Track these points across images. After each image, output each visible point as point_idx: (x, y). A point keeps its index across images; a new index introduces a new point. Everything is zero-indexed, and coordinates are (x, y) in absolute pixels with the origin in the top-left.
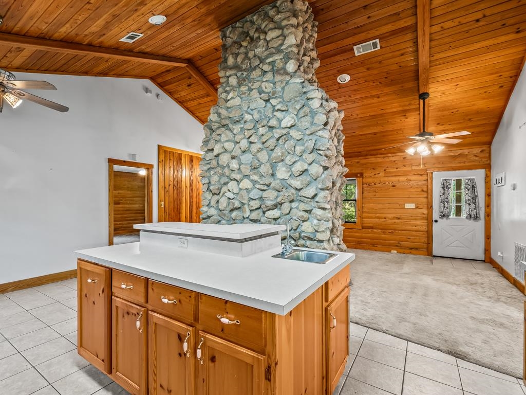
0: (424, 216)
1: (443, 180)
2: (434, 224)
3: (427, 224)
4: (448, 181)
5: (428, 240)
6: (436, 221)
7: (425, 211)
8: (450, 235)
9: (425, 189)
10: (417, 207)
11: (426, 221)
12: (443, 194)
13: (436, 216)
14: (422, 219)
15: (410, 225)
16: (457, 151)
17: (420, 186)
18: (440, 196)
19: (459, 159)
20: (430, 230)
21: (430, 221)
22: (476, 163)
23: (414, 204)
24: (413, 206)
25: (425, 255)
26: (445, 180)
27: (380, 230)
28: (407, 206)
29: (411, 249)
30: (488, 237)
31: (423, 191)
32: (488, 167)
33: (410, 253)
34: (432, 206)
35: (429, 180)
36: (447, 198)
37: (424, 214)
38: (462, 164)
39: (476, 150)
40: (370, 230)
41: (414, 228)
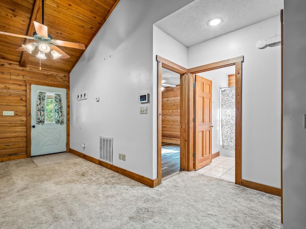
0: (23, 122)
1: (39, 92)
2: (32, 129)
3: (26, 130)
4: (43, 94)
5: (27, 144)
6: (34, 127)
7: (24, 119)
8: (44, 137)
9: (24, 98)
10: (16, 115)
11: (25, 127)
12: (40, 104)
13: (33, 122)
14: (21, 126)
15: (10, 132)
16: (49, 72)
17: (19, 95)
18: (37, 105)
19: (50, 78)
20: (29, 135)
21: (28, 127)
22: (61, 84)
23: (13, 112)
24: (12, 113)
25: (24, 158)
26: (41, 93)
28: (5, 113)
29: (10, 155)
30: (68, 135)
31: (22, 99)
32: (68, 87)
33: (10, 159)
34: (30, 114)
35: (28, 90)
36: (43, 107)
37: (23, 121)
38: (53, 83)
39: (62, 75)
41: (13, 134)
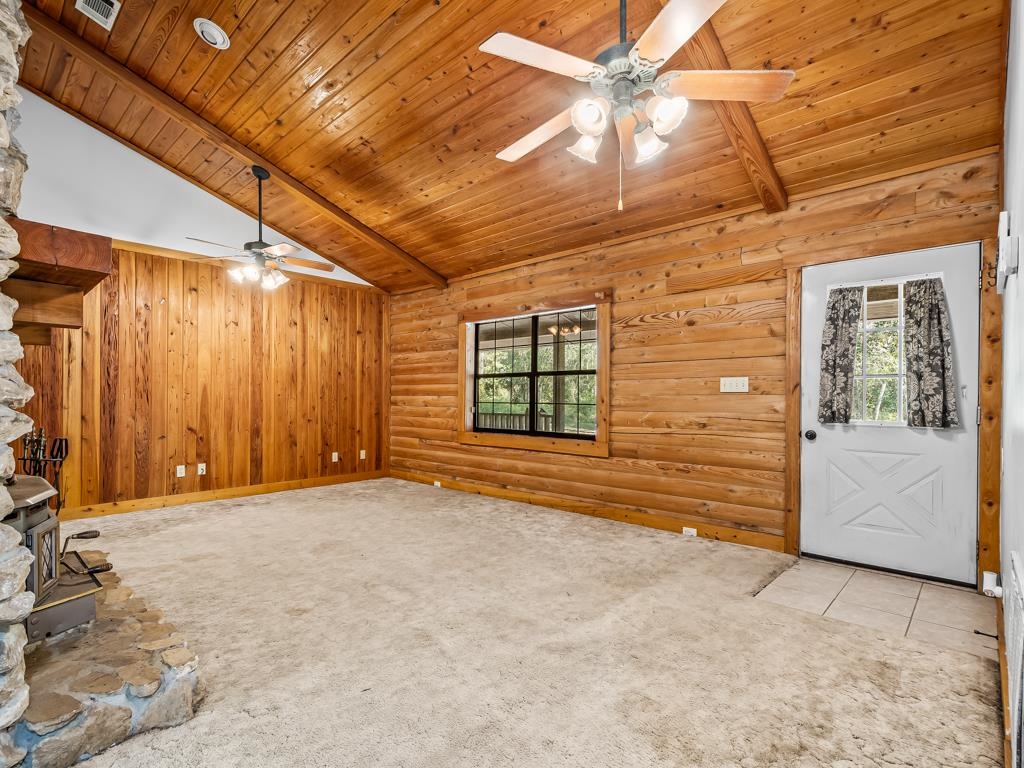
0: (777, 417)
1: (834, 292)
2: (805, 443)
3: (783, 444)
4: (850, 296)
5: (787, 498)
6: (811, 436)
7: (780, 404)
8: (855, 486)
9: (777, 327)
10: (755, 389)
11: (781, 436)
12: (832, 342)
13: (810, 419)
14: (769, 429)
15: (740, 448)
16: (882, 186)
17: (765, 319)
18: (824, 347)
19: (888, 216)
20: (793, 465)
21: (795, 437)
22: (948, 223)
23: (746, 379)
24: (740, 384)
25: (777, 548)
26: (841, 291)
27: (654, 463)
28: (728, 384)
29: (738, 525)
30: (990, 497)
31: (773, 333)
33: (734, 539)
34: (798, 385)
35: (791, 296)
36: (844, 355)
37: (776, 411)
38: (897, 233)
39: (951, 174)
40: (629, 461)
41: (747, 456)
